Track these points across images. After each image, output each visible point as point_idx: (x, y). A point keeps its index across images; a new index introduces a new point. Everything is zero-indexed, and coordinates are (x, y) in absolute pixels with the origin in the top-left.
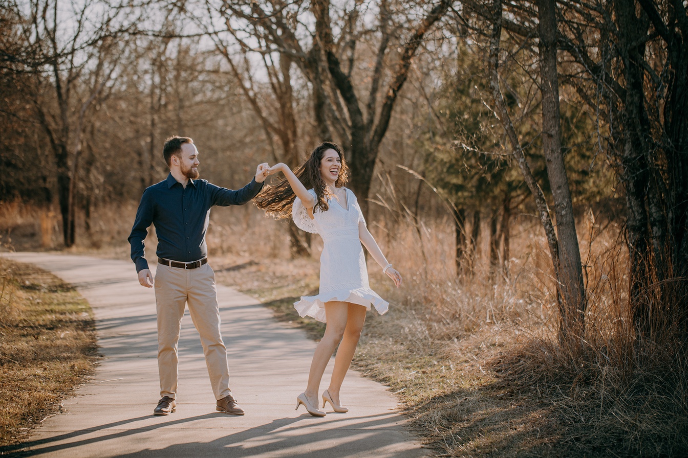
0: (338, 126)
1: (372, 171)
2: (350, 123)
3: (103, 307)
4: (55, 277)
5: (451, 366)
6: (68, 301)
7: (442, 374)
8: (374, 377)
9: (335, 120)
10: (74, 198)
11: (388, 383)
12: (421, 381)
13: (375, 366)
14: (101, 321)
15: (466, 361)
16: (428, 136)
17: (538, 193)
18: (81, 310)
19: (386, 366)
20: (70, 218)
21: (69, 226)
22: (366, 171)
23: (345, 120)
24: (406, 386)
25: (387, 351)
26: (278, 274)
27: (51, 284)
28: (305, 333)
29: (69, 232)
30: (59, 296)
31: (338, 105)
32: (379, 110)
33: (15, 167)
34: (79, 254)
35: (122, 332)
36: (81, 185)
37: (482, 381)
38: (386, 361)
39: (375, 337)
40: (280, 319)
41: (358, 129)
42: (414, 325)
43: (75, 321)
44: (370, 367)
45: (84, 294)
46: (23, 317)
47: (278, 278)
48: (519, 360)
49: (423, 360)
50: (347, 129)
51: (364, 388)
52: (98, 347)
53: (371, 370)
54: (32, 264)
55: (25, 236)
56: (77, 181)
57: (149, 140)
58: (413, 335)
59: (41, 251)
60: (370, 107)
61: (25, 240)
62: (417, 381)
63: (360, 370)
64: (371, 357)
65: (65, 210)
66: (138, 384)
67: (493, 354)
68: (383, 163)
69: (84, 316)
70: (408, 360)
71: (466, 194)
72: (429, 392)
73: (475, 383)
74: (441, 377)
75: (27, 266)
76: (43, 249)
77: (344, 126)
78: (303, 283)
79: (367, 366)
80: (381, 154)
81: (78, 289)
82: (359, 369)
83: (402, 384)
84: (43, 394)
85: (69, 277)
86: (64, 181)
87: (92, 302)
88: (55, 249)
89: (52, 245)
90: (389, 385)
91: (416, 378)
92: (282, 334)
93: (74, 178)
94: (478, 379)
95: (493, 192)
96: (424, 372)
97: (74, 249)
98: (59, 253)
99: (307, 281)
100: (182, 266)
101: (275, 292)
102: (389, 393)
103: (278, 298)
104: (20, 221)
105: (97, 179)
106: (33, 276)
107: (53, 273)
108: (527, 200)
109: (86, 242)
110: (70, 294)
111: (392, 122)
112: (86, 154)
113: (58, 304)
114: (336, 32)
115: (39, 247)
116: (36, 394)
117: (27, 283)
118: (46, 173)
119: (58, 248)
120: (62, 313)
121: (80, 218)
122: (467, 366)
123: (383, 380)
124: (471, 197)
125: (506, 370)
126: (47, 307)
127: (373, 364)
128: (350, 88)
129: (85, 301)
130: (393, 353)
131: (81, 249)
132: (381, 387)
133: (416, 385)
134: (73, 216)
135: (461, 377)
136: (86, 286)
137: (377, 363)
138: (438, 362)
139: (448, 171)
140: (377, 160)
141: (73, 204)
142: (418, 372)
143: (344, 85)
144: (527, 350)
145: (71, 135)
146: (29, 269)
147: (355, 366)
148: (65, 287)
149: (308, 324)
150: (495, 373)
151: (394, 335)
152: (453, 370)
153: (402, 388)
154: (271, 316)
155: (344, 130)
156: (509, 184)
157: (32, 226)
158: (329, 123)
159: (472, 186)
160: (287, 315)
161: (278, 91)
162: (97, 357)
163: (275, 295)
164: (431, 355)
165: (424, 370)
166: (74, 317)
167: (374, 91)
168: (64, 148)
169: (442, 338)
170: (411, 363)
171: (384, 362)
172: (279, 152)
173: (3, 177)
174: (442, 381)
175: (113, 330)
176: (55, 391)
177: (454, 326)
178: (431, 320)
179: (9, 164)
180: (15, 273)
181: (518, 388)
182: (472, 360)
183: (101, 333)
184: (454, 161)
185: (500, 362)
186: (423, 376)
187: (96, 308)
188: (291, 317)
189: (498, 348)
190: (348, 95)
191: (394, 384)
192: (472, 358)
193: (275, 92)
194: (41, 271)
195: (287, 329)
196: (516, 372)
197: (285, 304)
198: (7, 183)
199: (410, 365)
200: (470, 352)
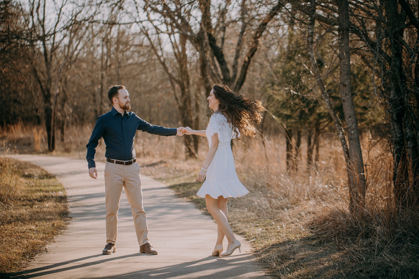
0: (215, 79)
2: (222, 77)
3: (72, 188)
4: (43, 170)
5: (283, 225)
6: (50, 184)
7: (278, 231)
9: (213, 75)
10: (54, 122)
11: (245, 236)
12: (265, 234)
13: (237, 225)
14: (70, 197)
15: (293, 223)
16: (269, 85)
17: (337, 120)
18: (59, 190)
19: (244, 225)
20: (52, 134)
21: (51, 139)
23: (219, 75)
24: (256, 238)
25: (244, 216)
26: (178, 169)
27: (40, 174)
28: (194, 205)
29: (51, 142)
30: (45, 181)
31: (215, 66)
32: (239, 69)
33: (19, 103)
34: (57, 156)
36: (59, 114)
37: (302, 234)
38: (243, 222)
39: (237, 207)
40: (179, 196)
41: (227, 80)
42: (260, 200)
43: (55, 197)
45: (60, 180)
46: (23, 194)
47: (177, 171)
48: (325, 222)
49: (266, 222)
52: (69, 212)
53: (234, 227)
54: (29, 162)
55: (24, 144)
56: (56, 112)
57: (100, 87)
58: (260, 206)
60: (234, 67)
61: (25, 147)
62: (262, 235)
64: (234, 219)
65: (49, 129)
66: (93, 235)
67: (308, 219)
69: (61, 193)
70: (257, 222)
71: (292, 121)
72: (270, 241)
73: (298, 236)
74: (277, 232)
75: (26, 163)
77: (218, 78)
78: (193, 174)
81: (57, 178)
83: (253, 236)
84: (35, 241)
85: (51, 170)
86: (48, 111)
87: (65, 185)
88: (43, 153)
89: (41, 151)
91: (262, 233)
92: (180, 205)
93: (55, 110)
94: (300, 233)
95: (309, 120)
96: (267, 229)
97: (54, 153)
98: (45, 155)
99: (195, 173)
100: (122, 163)
101: (176, 180)
102: (245, 241)
103: (178, 183)
104: (22, 136)
105: (68, 110)
106: (30, 169)
107: (42, 167)
108: (330, 124)
109: (62, 149)
110: (52, 180)
111: (247, 76)
112: (62, 95)
113: (45, 186)
114: (214, 21)
115: (33, 152)
116: (31, 241)
117: (26, 173)
118: (38, 107)
119: (45, 152)
120: (47, 192)
121: (58, 133)
122: (293, 226)
123: (242, 234)
124: (296, 123)
125: (317, 228)
126: (38, 188)
127: (235, 224)
128: (222, 56)
129: (61, 185)
130: (248, 217)
131: (58, 153)
133: (262, 237)
134: (54, 133)
135: (289, 232)
136: (62, 175)
137: (238, 223)
138: (275, 223)
139: (281, 107)
141: (54, 126)
142: (263, 229)
143: (218, 54)
144: (330, 216)
145: (53, 83)
146: (27, 165)
148: (49, 176)
149: (196, 199)
150: (310, 230)
151: (248, 206)
152: (285, 228)
153: (253, 238)
154: (173, 194)
155: (218, 81)
156: (319, 115)
157: (29, 139)
158: (209, 77)
159: (297, 116)
160: (183, 193)
161: (178, 57)
162: (68, 219)
163: (176, 182)
164: (271, 219)
165: (266, 228)
166: (54, 194)
167: (237, 57)
168: (48, 91)
169: (278, 208)
170: (259, 223)
171: (242, 223)
172: (179, 95)
173: (12, 109)
174: (278, 235)
175: (78, 202)
176: (43, 239)
177: (285, 201)
178: (271, 197)
179: (15, 101)
180: (19, 168)
181: (324, 239)
182: (296, 222)
183: (70, 204)
184: (285, 101)
185: (313, 223)
186: (266, 231)
187: (68, 189)
188: (185, 195)
189: (312, 215)
190: (221, 60)
191: (248, 236)
192: (296, 221)
193: (177, 58)
194: (35, 167)
195: (183, 202)
196: (323, 229)
197: (182, 187)
198: (14, 113)
199: (258, 225)
200: (295, 217)
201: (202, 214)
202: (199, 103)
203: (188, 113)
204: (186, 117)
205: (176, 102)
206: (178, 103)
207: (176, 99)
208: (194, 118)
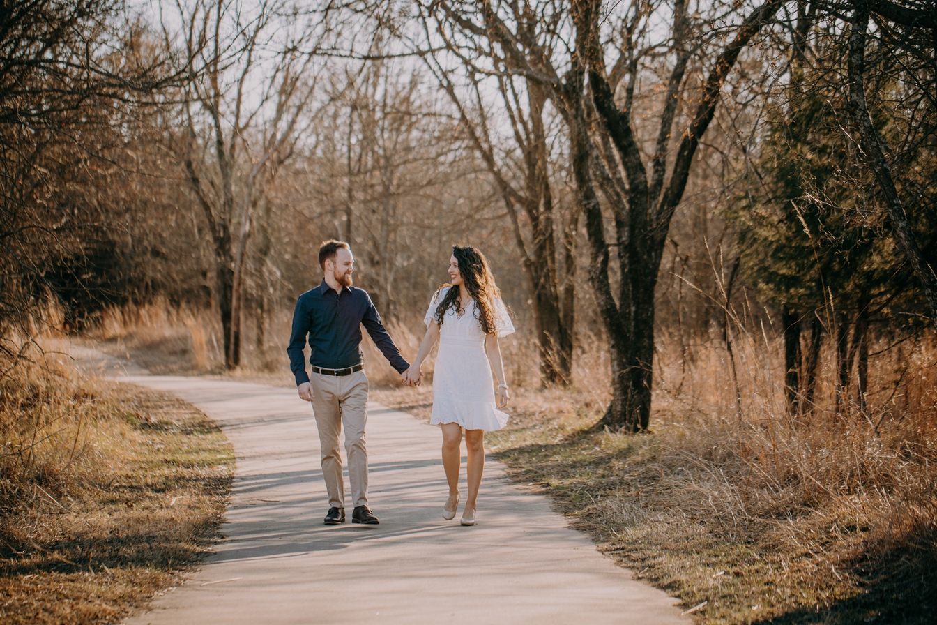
0: (610, 190)
1: (660, 257)
2: (627, 187)
3: (252, 457)
4: (198, 411)
5: (783, 563)
6: (204, 447)
7: (767, 578)
8: (655, 581)
9: (605, 181)
10: (239, 299)
11: (677, 593)
12: (733, 590)
13: (658, 560)
14: (243, 479)
15: (807, 555)
16: (744, 203)
17: (929, 278)
18: (219, 462)
19: (675, 561)
20: (233, 328)
21: (232, 340)
22: (650, 256)
23: (619, 180)
24: (707, 599)
25: (677, 535)
26: (521, 410)
27: (187, 421)
28: (551, 501)
29: (232, 347)
30: (195, 439)
31: (610, 159)
32: (672, 159)
33: (165, 258)
34: (244, 379)
35: (272, 497)
36: (249, 282)
37: (837, 591)
38: (675, 552)
39: (660, 510)
40: (514, 479)
41: (639, 193)
42: (721, 492)
43: (204, 479)
44: (647, 562)
45: (230, 436)
46: (127, 470)
47: (519, 415)
48: (899, 557)
49: (736, 552)
50: (622, 194)
51: (638, 601)
52: (224, 521)
53: (650, 567)
54: (169, 392)
55: (174, 353)
56: (242, 275)
57: (345, 218)
58: (721, 508)
59: (193, 375)
60: (659, 164)
61: (173, 358)
62: (726, 591)
63: (631, 568)
64: (651, 543)
65: (226, 317)
66: (264, 589)
67: (849, 544)
68: (676, 245)
69: (221, 471)
70: (711, 551)
71: (802, 291)
72: (746, 612)
73: (825, 595)
74: (767, 584)
75: (162, 396)
76: (195, 372)
77: (619, 189)
78: (555, 424)
79: (643, 560)
80: (674, 233)
81: (225, 430)
82: (631, 564)
83: (699, 595)
84: (95, 607)
85: (215, 412)
86: (225, 274)
87: (239, 449)
88: (212, 373)
89: (208, 367)
90: (679, 597)
91: (724, 584)
92: (515, 503)
93: (240, 272)
94: (829, 587)
95: (844, 289)
96: (737, 574)
97: (238, 372)
98: (217, 377)
99: (562, 420)
100: (332, 373)
101: (513, 437)
102: (678, 610)
104: (168, 332)
105: (271, 273)
106: (166, 409)
107: (196, 406)
108: (895, 300)
109: (257, 362)
110: (211, 437)
111: (689, 187)
112: (256, 238)
113: (188, 452)
115: (191, 369)
116: (83, 606)
117: (153, 419)
118: (206, 266)
119: (216, 371)
120: (189, 466)
121: (247, 328)
122: (809, 564)
123: (671, 587)
124: (810, 296)
125: (876, 572)
126: (169, 457)
127: (654, 557)
128: (628, 132)
129: (229, 448)
130: (687, 538)
131: (248, 372)
132: (666, 600)
133: (724, 597)
134: (238, 325)
135: (800, 583)
136: (238, 425)
137: (660, 556)
138: (761, 555)
139: (773, 256)
140: (668, 241)
141: (238, 309)
142: (727, 573)
143: (618, 127)
144: (911, 539)
145: (237, 211)
147: (624, 560)
148: (206, 427)
149: (557, 488)
150: (856, 577)
151: (689, 508)
152: (786, 570)
153: (701, 601)
154: (502, 473)
155: (618, 194)
156: (869, 275)
157: (184, 339)
158: (594, 184)
159: (811, 280)
160: (527, 472)
161: (525, 143)
162: (216, 539)
163: (512, 442)
164: (749, 543)
165: (736, 569)
166: (204, 472)
167: (663, 139)
168: (225, 228)
169: (767, 514)
170: (717, 556)
171: (671, 556)
172: (526, 233)
173: (150, 273)
174: (769, 591)
175: (257, 494)
176: (120, 601)
177: (788, 494)
178: (749, 484)
179: (156, 253)
180: (140, 406)
181: (899, 606)
182: (817, 553)
183: (236, 499)
184: (783, 241)
185: (864, 558)
186: (737, 581)
187: (242, 458)
188: (532, 476)
189: (861, 533)
190: (625, 143)
191: (687, 594)
192: (815, 549)
193: (521, 145)
194: (180, 403)
195: (524, 494)
196: (893, 577)
197: (527, 455)
198: (153, 280)
199: (714, 559)
200: (814, 539)
201: (569, 528)
202: (573, 252)
203: (547, 276)
204: (543, 287)
205: (518, 251)
206: (524, 253)
207: (520, 243)
208: (561, 289)
